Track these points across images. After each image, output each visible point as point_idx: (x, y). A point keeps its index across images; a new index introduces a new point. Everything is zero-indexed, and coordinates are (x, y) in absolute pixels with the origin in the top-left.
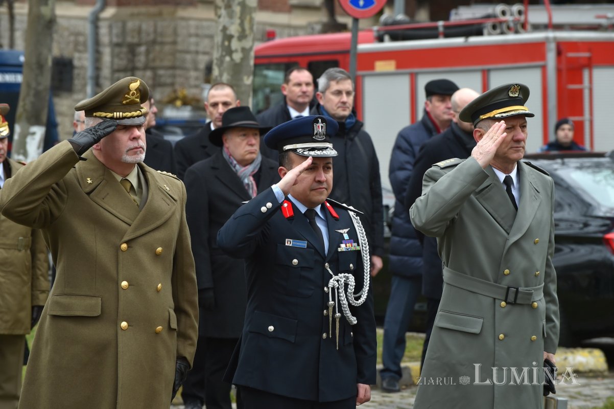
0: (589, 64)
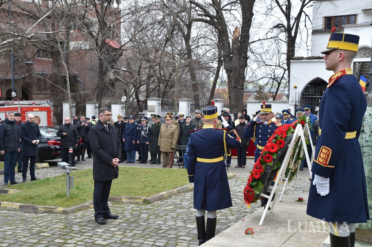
0: (27, 111)
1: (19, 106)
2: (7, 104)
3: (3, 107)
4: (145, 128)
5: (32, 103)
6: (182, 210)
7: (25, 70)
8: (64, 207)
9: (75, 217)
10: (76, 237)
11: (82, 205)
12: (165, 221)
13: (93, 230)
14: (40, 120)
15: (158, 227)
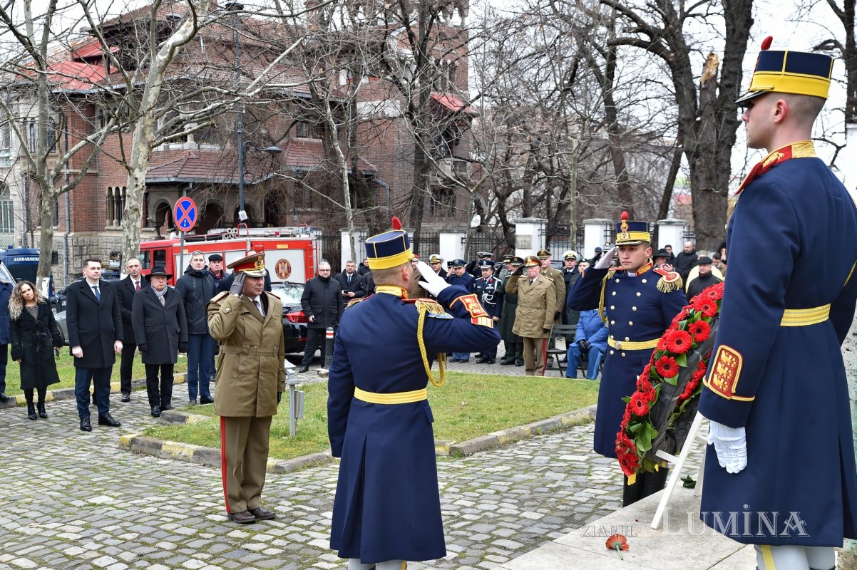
1: (248, 238)
2: (226, 236)
3: (218, 241)
4: (490, 285)
5: (274, 233)
6: (526, 476)
7: (268, 165)
8: (278, 458)
9: (292, 482)
10: (276, 527)
11: (316, 455)
12: (477, 501)
13: (317, 513)
14: (289, 269)
15: (456, 514)
